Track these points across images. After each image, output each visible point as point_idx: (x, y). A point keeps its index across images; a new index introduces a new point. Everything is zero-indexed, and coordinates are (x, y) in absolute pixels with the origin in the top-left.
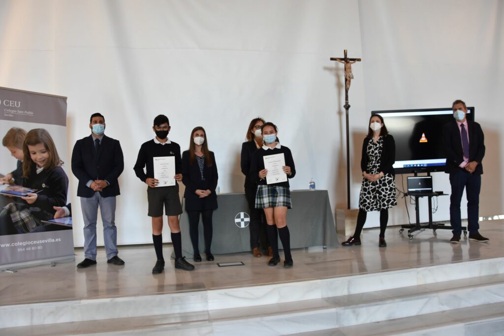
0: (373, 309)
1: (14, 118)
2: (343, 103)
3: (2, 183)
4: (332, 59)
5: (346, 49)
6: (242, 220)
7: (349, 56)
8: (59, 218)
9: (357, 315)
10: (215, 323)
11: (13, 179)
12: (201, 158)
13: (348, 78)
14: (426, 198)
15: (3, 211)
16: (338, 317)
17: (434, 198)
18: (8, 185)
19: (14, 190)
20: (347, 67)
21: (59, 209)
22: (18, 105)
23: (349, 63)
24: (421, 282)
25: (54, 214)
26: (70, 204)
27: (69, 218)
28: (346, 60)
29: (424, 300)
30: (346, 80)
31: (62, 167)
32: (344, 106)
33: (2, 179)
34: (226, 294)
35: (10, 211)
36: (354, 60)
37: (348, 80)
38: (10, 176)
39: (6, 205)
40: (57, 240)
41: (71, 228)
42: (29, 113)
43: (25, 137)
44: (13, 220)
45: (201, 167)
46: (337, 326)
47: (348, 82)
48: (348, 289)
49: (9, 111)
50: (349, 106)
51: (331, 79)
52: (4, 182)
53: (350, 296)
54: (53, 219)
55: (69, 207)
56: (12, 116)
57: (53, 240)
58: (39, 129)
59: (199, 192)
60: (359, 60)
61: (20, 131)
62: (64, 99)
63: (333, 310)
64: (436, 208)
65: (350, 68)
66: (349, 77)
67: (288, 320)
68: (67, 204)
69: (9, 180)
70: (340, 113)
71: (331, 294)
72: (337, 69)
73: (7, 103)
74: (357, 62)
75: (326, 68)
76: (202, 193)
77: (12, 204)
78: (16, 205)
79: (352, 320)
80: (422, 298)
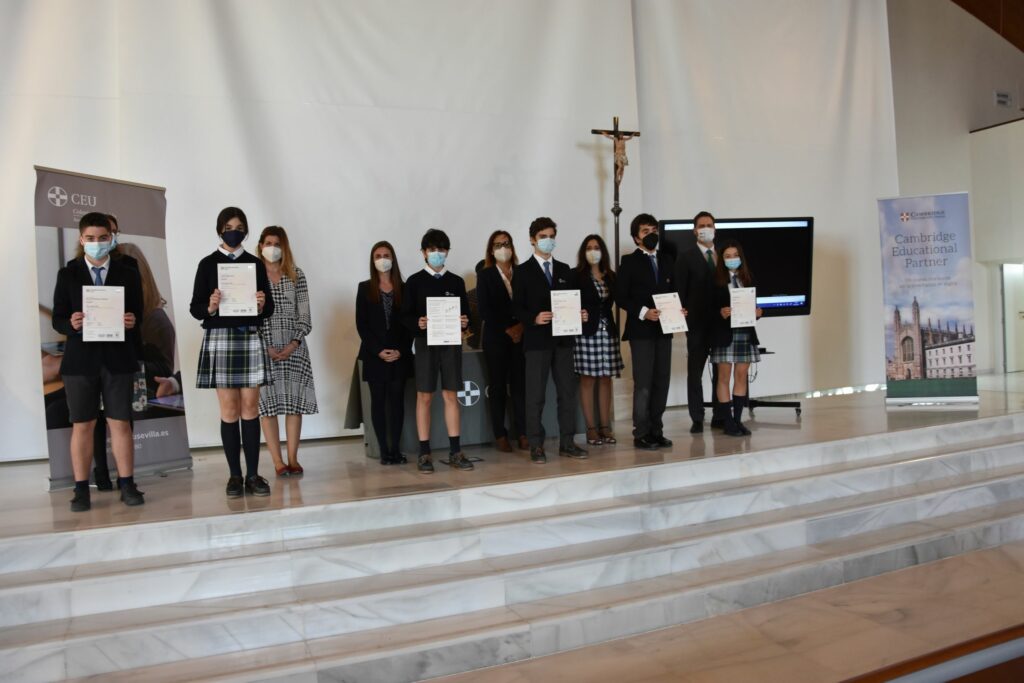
0: (687, 507)
2: (610, 204)
4: (595, 132)
5: (616, 116)
6: (468, 393)
7: (621, 129)
8: (164, 396)
9: (667, 516)
12: (387, 295)
13: (619, 164)
16: (642, 519)
20: (618, 146)
21: (163, 382)
22: (92, 202)
23: (622, 139)
24: (746, 474)
25: (156, 391)
26: (179, 373)
27: (179, 396)
28: (616, 134)
29: (756, 493)
30: (616, 167)
31: (164, 309)
32: (613, 210)
34: (485, 493)
36: (630, 134)
37: (619, 169)
40: (163, 433)
41: (182, 413)
45: (388, 311)
46: (641, 531)
47: (619, 170)
48: (649, 483)
51: (589, 164)
53: (651, 494)
54: (155, 398)
55: (178, 377)
57: (157, 434)
58: (126, 244)
59: (383, 354)
60: (637, 134)
62: (161, 191)
63: (636, 509)
64: (754, 375)
65: (623, 148)
66: (622, 163)
68: (175, 372)
70: (603, 220)
71: (627, 492)
73: (77, 199)
74: (635, 138)
75: (583, 146)
76: (390, 355)
79: (661, 522)
80: (750, 492)
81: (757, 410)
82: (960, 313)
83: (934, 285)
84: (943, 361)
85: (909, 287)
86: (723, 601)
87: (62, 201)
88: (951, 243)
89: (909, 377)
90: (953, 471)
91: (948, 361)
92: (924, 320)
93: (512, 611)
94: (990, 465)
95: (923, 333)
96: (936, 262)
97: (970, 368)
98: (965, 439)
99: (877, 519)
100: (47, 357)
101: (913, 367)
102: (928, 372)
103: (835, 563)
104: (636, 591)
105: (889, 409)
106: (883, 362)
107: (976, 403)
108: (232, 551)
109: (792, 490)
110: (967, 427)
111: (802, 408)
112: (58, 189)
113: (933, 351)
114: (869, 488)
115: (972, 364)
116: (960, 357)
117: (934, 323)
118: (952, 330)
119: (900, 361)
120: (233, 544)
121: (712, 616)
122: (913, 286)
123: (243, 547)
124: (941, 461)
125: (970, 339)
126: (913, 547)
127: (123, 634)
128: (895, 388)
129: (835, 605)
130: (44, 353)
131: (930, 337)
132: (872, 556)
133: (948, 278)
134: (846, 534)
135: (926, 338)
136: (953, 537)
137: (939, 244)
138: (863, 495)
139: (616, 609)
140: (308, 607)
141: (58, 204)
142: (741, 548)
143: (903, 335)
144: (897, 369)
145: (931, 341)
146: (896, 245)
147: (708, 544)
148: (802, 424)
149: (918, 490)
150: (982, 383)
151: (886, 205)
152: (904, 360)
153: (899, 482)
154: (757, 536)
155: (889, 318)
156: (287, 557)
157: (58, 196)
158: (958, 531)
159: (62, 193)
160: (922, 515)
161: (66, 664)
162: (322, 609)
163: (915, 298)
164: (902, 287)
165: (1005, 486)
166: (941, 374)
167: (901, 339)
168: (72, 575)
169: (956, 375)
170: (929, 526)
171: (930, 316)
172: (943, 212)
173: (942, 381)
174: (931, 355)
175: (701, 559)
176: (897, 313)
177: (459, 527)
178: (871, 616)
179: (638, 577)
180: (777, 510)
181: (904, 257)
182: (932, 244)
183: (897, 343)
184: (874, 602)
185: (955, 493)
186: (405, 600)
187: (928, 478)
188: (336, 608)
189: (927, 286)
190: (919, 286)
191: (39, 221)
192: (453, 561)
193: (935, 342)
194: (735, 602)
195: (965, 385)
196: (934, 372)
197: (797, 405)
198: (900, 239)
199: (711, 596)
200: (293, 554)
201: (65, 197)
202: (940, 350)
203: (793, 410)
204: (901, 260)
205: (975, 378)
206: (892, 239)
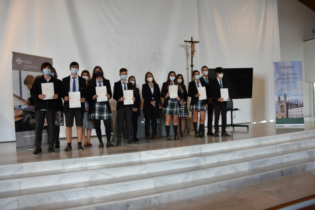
0: (211, 157)
1: (29, 70)
2: (190, 64)
3: (25, 104)
4: (185, 41)
5: (192, 36)
7: (193, 40)
9: (205, 160)
10: (148, 164)
11: (29, 102)
13: (193, 51)
14: (230, 112)
15: (25, 119)
16: (197, 161)
17: (234, 112)
18: (27, 105)
19: (30, 108)
20: (192, 46)
22: (30, 63)
23: (194, 43)
24: (231, 148)
28: (192, 42)
29: (233, 154)
32: (191, 66)
33: (24, 102)
34: (149, 153)
35: (29, 119)
36: (196, 42)
38: (28, 100)
39: (27, 116)
42: (35, 67)
43: (34, 80)
44: (31, 123)
46: (197, 165)
48: (200, 150)
49: (26, 66)
50: (193, 66)
51: (183, 51)
52: (26, 103)
53: (200, 154)
56: (27, 69)
60: (198, 42)
61: (31, 77)
62: (51, 59)
63: (196, 158)
64: (234, 116)
67: (178, 162)
69: (28, 103)
70: (188, 69)
71: (193, 153)
72: (187, 46)
73: (25, 62)
74: (198, 43)
77: (29, 115)
78: (31, 115)
79: (203, 162)
80: (232, 153)
81: (235, 128)
82: (299, 98)
83: (291, 89)
84: (293, 113)
85: (283, 89)
86: (222, 187)
87: (21, 62)
88: (296, 76)
89: (283, 118)
90: (295, 147)
91: (295, 113)
92: (287, 100)
93: (156, 189)
94: (307, 146)
95: (287, 104)
96: (291, 82)
97: (302, 115)
98: (300, 137)
99: (271, 162)
100: (16, 110)
101: (284, 114)
102: (289, 116)
103: (258, 175)
104: (195, 184)
105: (276, 127)
106: (275, 113)
107: (304, 126)
108: (70, 170)
109: (245, 153)
110: (300, 133)
111: (249, 127)
112: (19, 59)
113: (290, 110)
114: (269, 152)
115: (303, 114)
116: (299, 112)
117: (291, 101)
118: (296, 103)
119: (280, 113)
120: (71, 168)
121: (218, 191)
122: (284, 89)
123: (74, 169)
124: (292, 144)
125: (302, 106)
126: (282, 171)
127: (36, 195)
128: (278, 121)
129: (257, 188)
130: (15, 109)
131: (290, 105)
132: (269, 174)
133: (295, 87)
134: (261, 166)
135: (288, 105)
136: (295, 168)
137: (292, 76)
138: (267, 154)
139: (188, 189)
140: (93, 187)
141: (19, 63)
142: (228, 171)
143: (281, 105)
144: (279, 115)
145: (290, 107)
146: (279, 76)
147: (217, 169)
148: (249, 132)
149: (284, 153)
150: (305, 119)
151: (276, 64)
152: (281, 112)
153: (279, 150)
154: (233, 167)
155: (277, 99)
156: (87, 172)
157: (19, 61)
158: (296, 165)
159: (20, 60)
160: (285, 161)
161: (18, 204)
162: (98, 188)
163: (285, 93)
164: (281, 90)
165: (312, 152)
166: (293, 117)
167: (280, 106)
168: (21, 177)
169: (298, 117)
170: (288, 164)
171: (290, 99)
172: (294, 66)
173: (293, 119)
174: (290, 111)
175: (216, 174)
176: (279, 98)
177: (141, 163)
178: (268, 192)
179: (196, 179)
180: (240, 159)
181: (281, 81)
182: (290, 76)
183: (279, 107)
184: (269, 188)
185: (296, 154)
186: (123, 185)
187: (288, 149)
188: (102, 188)
189: (288, 89)
190: (286, 89)
191: (13, 69)
192: (138, 174)
193: (291, 107)
194: (226, 187)
195: (300, 120)
196: (291, 116)
197: (247, 126)
198: (280, 75)
199: (218, 185)
200: (89, 171)
201: (21, 61)
202: (292, 109)
203: (246, 128)
204: (280, 81)
205: (303, 118)
206: (278, 75)
